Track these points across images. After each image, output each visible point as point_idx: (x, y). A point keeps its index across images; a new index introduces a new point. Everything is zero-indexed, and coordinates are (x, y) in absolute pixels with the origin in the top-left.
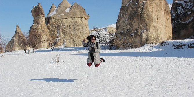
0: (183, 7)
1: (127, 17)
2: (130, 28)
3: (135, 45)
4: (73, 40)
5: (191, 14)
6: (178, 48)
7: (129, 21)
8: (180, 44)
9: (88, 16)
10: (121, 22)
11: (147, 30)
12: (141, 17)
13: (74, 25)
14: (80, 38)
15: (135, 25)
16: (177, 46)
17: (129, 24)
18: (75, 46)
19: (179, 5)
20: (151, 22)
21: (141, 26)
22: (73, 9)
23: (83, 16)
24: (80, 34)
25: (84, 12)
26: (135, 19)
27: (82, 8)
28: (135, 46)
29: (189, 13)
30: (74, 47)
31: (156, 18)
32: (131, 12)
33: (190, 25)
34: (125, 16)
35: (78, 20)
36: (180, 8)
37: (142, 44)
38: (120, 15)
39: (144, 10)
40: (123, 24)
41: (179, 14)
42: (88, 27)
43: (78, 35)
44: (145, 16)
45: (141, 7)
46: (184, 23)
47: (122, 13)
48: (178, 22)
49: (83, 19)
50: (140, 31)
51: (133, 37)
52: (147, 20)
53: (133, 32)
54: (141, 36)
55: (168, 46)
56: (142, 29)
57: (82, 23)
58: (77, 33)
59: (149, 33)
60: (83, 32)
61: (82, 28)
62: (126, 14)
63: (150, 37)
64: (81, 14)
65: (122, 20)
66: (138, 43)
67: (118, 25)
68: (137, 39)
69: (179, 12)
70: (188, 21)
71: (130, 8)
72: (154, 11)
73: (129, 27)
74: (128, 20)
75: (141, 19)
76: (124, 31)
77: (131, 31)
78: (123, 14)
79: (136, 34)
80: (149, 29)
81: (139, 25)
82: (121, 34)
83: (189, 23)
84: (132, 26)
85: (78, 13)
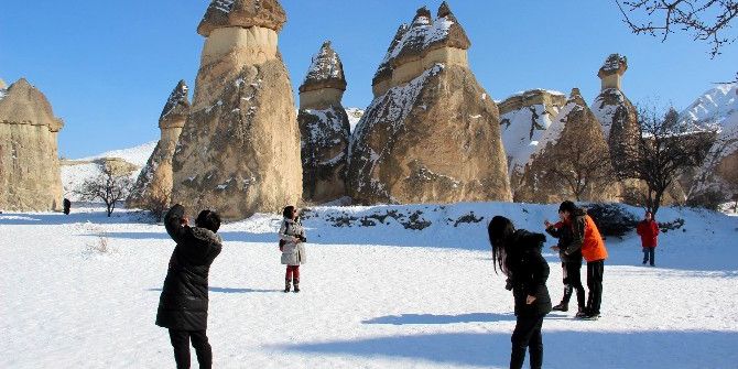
0: (322, 126)
1: (206, 140)
2: (215, 171)
3: (227, 213)
4: (11, 191)
5: (339, 144)
6: (339, 225)
7: (213, 151)
8: (344, 216)
9: (61, 123)
10: (188, 152)
11: (258, 178)
12: (245, 147)
13: (14, 146)
14: (34, 185)
15: (230, 163)
16: (338, 220)
17: (213, 160)
18: (14, 209)
19: (314, 119)
20: (268, 160)
21: (245, 168)
22: (12, 96)
23: (46, 120)
24: (32, 175)
25: (48, 109)
26: (230, 150)
27: (43, 97)
28: (227, 217)
29: (337, 141)
30: (12, 212)
31: (278, 149)
32: (218, 131)
33: (337, 170)
34: (200, 139)
35: (28, 132)
36: (316, 126)
37: (247, 214)
38: (185, 134)
39: (253, 130)
40: (194, 158)
41: (315, 141)
42: (56, 153)
43: (25, 177)
44: (255, 145)
45: (245, 123)
46: (324, 163)
47: (192, 130)
48: (312, 160)
49: (45, 129)
50: (241, 180)
51: (224, 194)
52: (258, 153)
53: (222, 182)
54: (244, 193)
55: (316, 219)
56: (246, 176)
57: (40, 141)
58: (24, 170)
59: (265, 186)
60: (43, 167)
61: (41, 157)
62: (203, 135)
63: (266, 197)
64: (38, 116)
65: (192, 147)
66: (236, 211)
67: (181, 159)
68: (234, 201)
69: (314, 136)
70: (334, 160)
71: (217, 120)
72: (275, 133)
73: (211, 167)
74: (210, 149)
75: (246, 149)
76: (198, 176)
77: (218, 179)
78: (195, 133)
79: (232, 187)
80: (264, 176)
81: (238, 164)
82: (187, 183)
83: (336, 165)
84: (221, 165)
85: (31, 110)
